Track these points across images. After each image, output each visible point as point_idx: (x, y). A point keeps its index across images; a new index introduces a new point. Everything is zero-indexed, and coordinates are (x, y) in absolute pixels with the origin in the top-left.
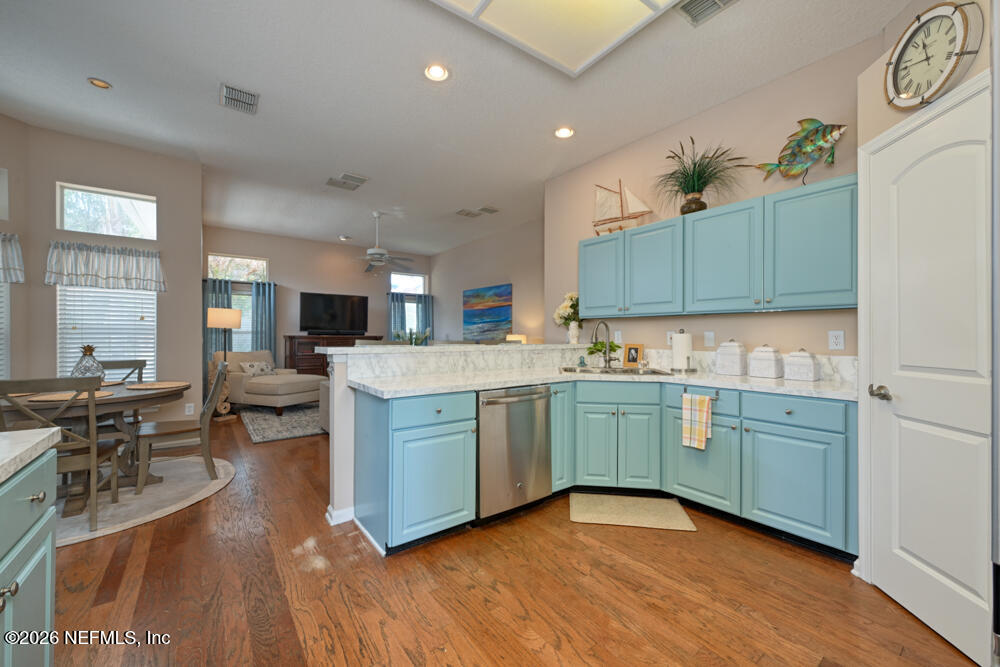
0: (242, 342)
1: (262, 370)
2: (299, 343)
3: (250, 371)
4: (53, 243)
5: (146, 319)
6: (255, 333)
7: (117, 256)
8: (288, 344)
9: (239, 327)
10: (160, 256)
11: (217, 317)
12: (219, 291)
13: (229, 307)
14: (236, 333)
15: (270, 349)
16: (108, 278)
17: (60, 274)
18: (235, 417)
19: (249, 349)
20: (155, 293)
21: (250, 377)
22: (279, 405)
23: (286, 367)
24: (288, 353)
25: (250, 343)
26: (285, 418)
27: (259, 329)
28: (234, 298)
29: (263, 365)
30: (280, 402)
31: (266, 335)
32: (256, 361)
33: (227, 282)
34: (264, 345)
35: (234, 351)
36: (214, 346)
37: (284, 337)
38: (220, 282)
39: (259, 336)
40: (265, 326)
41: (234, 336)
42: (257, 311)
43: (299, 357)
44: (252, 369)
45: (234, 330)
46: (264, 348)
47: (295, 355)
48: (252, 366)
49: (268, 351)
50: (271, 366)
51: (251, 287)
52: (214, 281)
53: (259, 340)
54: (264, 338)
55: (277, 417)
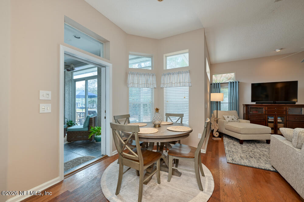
0: (225, 107)
1: (233, 119)
2: (250, 108)
3: (228, 120)
4: (162, 74)
5: (186, 98)
6: (230, 103)
7: (177, 75)
8: (245, 108)
9: (223, 101)
10: (190, 72)
11: (215, 97)
12: (216, 87)
13: (220, 92)
14: (222, 103)
15: (236, 110)
16: (175, 83)
17: (164, 84)
18: (220, 139)
19: (228, 110)
20: (188, 87)
21: (227, 123)
22: (241, 139)
23: (244, 119)
24: (245, 112)
25: (228, 107)
26: (245, 146)
27: (232, 101)
28: (221, 89)
29: (233, 117)
30: (242, 137)
31: (235, 104)
32: (230, 115)
33: (219, 84)
34: (233, 108)
35: (221, 110)
36: (214, 108)
37: (243, 105)
38: (216, 84)
39: (232, 104)
40: (234, 100)
41: (221, 104)
42: (230, 94)
43: (251, 114)
44: (228, 119)
45: (221, 102)
46: (233, 109)
47: (249, 114)
48: (228, 117)
49: (235, 111)
50: (237, 118)
51: (228, 85)
52: (214, 84)
53: (232, 106)
54: (233, 105)
55: (240, 144)
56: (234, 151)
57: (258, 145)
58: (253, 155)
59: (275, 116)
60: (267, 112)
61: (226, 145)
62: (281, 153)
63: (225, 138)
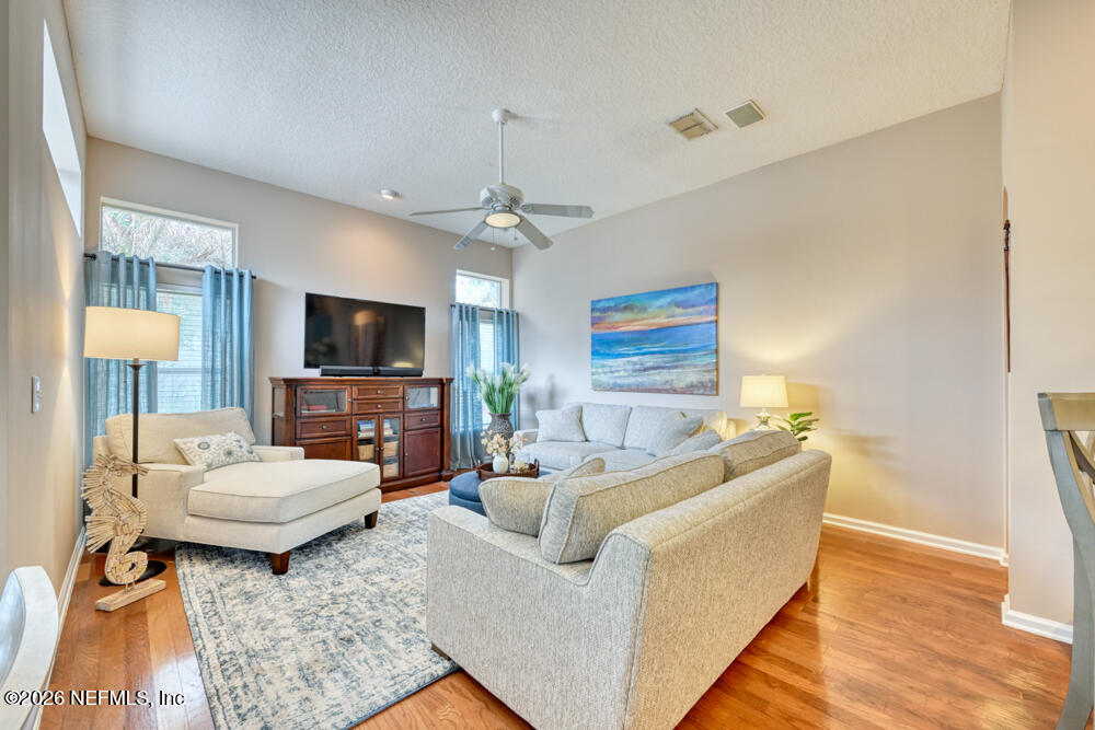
0: (181, 393)
1: (228, 453)
3: (203, 459)
6: (210, 373)
8: (280, 393)
12: (123, 280)
13: (150, 308)
14: (167, 371)
15: (243, 406)
18: (160, 584)
19: (197, 406)
22: (282, 548)
23: (274, 443)
24: (281, 413)
25: (197, 393)
27: (218, 364)
28: (161, 297)
29: (231, 440)
32: (213, 433)
33: (144, 264)
34: (228, 398)
35: (161, 410)
36: (113, 400)
37: (272, 380)
38: (129, 261)
39: (218, 377)
40: (232, 357)
41: (160, 377)
42: (214, 326)
43: (303, 420)
44: (206, 455)
45: (161, 365)
46: (228, 402)
47: (296, 417)
48: (205, 446)
49: (237, 410)
50: (247, 441)
51: (200, 278)
52: (115, 260)
53: (218, 386)
54: (228, 383)
55: (275, 578)
56: (258, 647)
57: (345, 549)
58: (350, 622)
59: (376, 416)
60: (355, 407)
61: (201, 620)
62: (488, 591)
63: (187, 571)
